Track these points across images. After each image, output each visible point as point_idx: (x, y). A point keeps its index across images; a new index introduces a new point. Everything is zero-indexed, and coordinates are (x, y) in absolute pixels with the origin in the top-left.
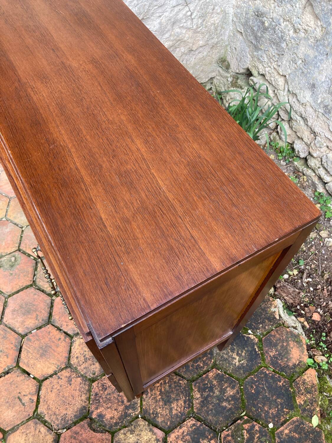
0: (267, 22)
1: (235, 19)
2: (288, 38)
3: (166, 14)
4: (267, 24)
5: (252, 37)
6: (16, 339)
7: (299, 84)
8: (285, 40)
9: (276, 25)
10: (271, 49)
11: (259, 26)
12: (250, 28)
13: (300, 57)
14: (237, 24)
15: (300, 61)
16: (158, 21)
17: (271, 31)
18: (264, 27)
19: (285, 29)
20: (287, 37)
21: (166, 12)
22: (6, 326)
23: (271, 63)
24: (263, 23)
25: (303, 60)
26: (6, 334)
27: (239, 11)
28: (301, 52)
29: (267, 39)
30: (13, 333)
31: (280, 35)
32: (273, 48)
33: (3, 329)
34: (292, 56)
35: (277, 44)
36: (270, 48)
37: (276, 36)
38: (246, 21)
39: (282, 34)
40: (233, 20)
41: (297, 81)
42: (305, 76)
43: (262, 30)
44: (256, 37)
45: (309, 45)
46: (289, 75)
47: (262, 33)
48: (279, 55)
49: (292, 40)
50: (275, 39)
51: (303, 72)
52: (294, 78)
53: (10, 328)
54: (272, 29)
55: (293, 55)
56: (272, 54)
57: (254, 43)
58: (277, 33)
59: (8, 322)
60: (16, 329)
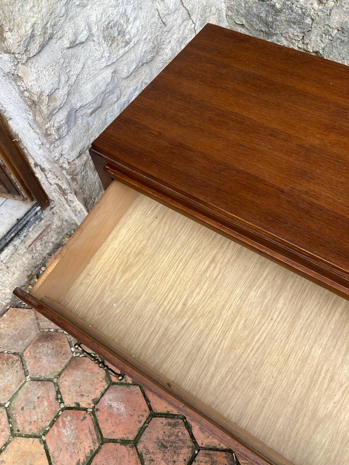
0: (279, 3)
1: (230, 13)
2: (312, 13)
3: (175, 37)
4: (278, 6)
5: (260, 25)
6: (226, 458)
7: (340, 55)
8: (309, 15)
9: (293, 4)
10: (291, 30)
11: (268, 11)
12: (256, 16)
13: (334, 27)
14: (234, 17)
15: (336, 31)
16: (169, 47)
17: (287, 12)
18: (276, 10)
19: (306, 4)
20: (310, 12)
21: (174, 34)
22: (205, 449)
23: (294, 44)
24: (273, 6)
25: (340, 29)
26: (212, 458)
27: (233, 3)
28: (335, 21)
29: (283, 21)
30: (218, 453)
31: (300, 12)
32: (293, 28)
33: (206, 454)
34: (323, 29)
35: (299, 22)
36: (289, 29)
37: (295, 14)
38: (248, 11)
39: (303, 10)
40: (227, 15)
41: (336, 52)
42: (346, 44)
43: (273, 13)
44: (266, 24)
45: (345, 12)
46: (323, 49)
47: (274, 17)
48: (304, 33)
49: (319, 13)
50: (294, 19)
51: (342, 41)
52: (332, 49)
53: (210, 449)
54: (288, 9)
55: (324, 27)
56: (293, 34)
57: (264, 31)
58: (295, 11)
59: (204, 444)
60: (218, 447)
